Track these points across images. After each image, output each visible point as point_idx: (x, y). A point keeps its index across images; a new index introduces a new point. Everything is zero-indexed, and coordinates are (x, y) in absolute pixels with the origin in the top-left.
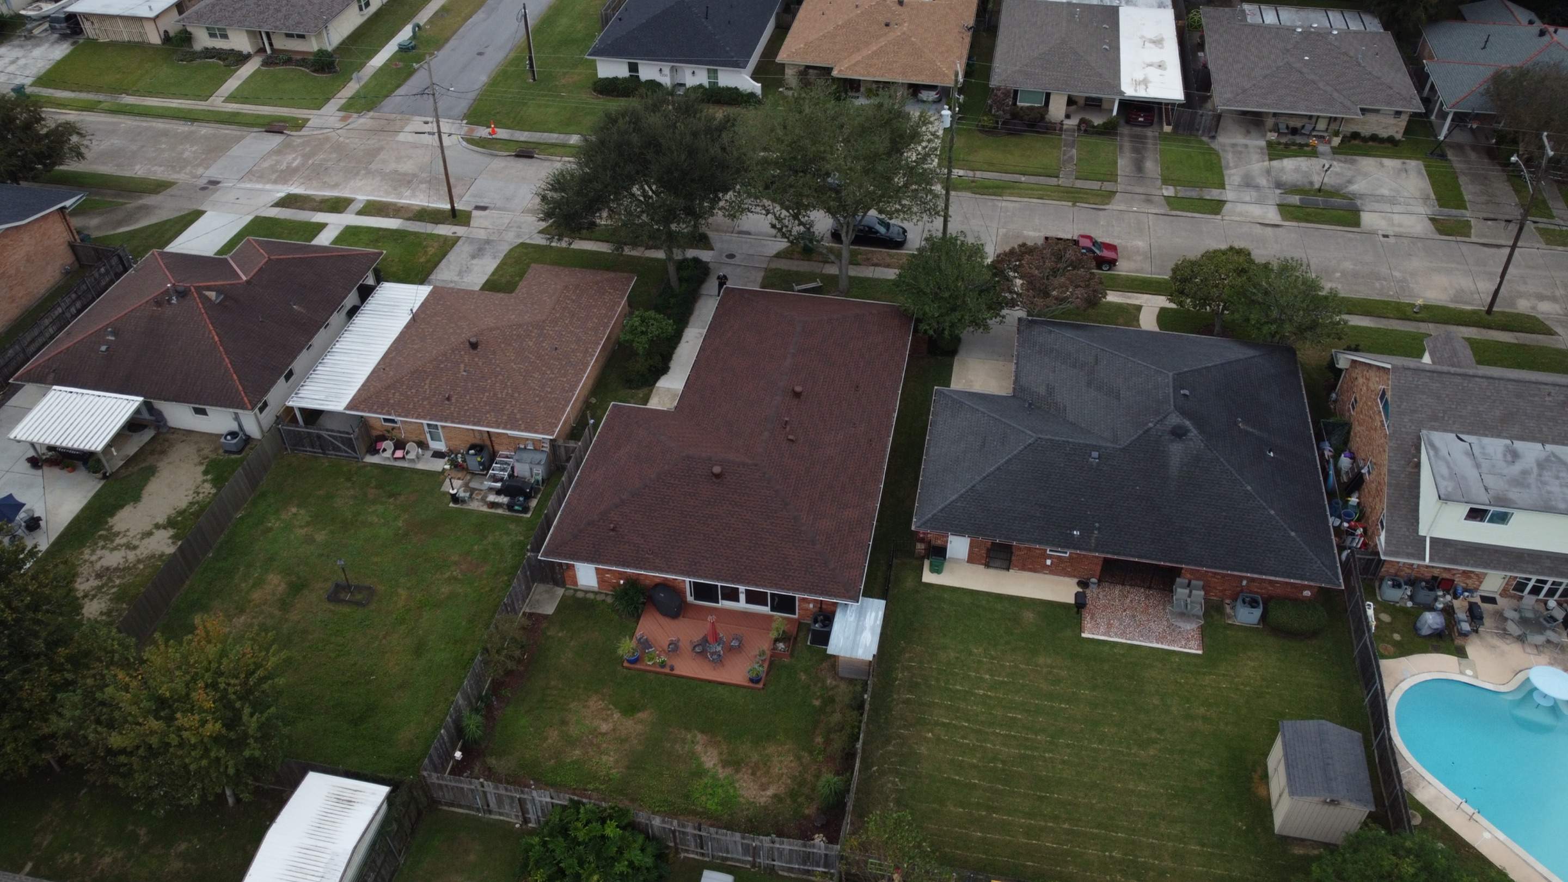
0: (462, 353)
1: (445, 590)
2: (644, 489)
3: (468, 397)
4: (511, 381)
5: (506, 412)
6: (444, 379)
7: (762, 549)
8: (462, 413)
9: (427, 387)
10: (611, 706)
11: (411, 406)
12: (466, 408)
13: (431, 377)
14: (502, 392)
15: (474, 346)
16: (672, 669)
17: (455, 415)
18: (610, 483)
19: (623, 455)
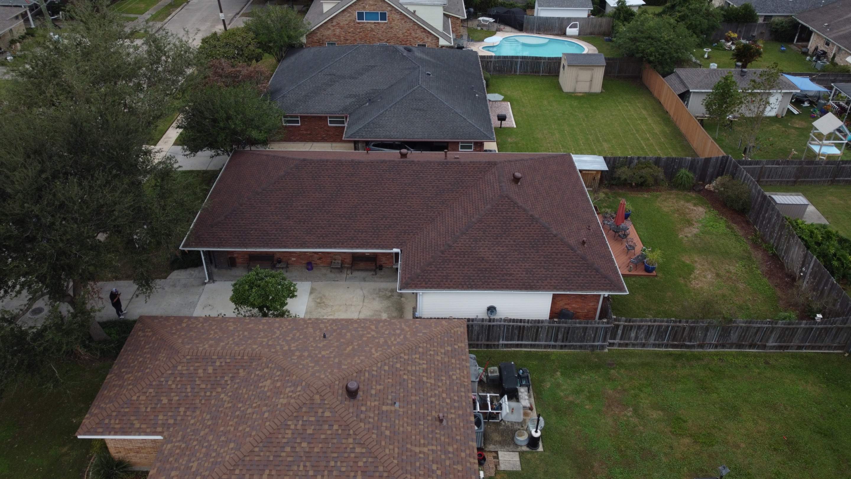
0: (363, 408)
1: (655, 415)
3: (433, 399)
4: (402, 355)
5: (446, 360)
6: (409, 428)
8: (456, 404)
9: (425, 450)
10: (692, 276)
11: (460, 468)
12: (448, 401)
13: (409, 446)
14: (419, 364)
15: (352, 394)
17: (460, 412)
18: (532, 252)
19: (493, 252)
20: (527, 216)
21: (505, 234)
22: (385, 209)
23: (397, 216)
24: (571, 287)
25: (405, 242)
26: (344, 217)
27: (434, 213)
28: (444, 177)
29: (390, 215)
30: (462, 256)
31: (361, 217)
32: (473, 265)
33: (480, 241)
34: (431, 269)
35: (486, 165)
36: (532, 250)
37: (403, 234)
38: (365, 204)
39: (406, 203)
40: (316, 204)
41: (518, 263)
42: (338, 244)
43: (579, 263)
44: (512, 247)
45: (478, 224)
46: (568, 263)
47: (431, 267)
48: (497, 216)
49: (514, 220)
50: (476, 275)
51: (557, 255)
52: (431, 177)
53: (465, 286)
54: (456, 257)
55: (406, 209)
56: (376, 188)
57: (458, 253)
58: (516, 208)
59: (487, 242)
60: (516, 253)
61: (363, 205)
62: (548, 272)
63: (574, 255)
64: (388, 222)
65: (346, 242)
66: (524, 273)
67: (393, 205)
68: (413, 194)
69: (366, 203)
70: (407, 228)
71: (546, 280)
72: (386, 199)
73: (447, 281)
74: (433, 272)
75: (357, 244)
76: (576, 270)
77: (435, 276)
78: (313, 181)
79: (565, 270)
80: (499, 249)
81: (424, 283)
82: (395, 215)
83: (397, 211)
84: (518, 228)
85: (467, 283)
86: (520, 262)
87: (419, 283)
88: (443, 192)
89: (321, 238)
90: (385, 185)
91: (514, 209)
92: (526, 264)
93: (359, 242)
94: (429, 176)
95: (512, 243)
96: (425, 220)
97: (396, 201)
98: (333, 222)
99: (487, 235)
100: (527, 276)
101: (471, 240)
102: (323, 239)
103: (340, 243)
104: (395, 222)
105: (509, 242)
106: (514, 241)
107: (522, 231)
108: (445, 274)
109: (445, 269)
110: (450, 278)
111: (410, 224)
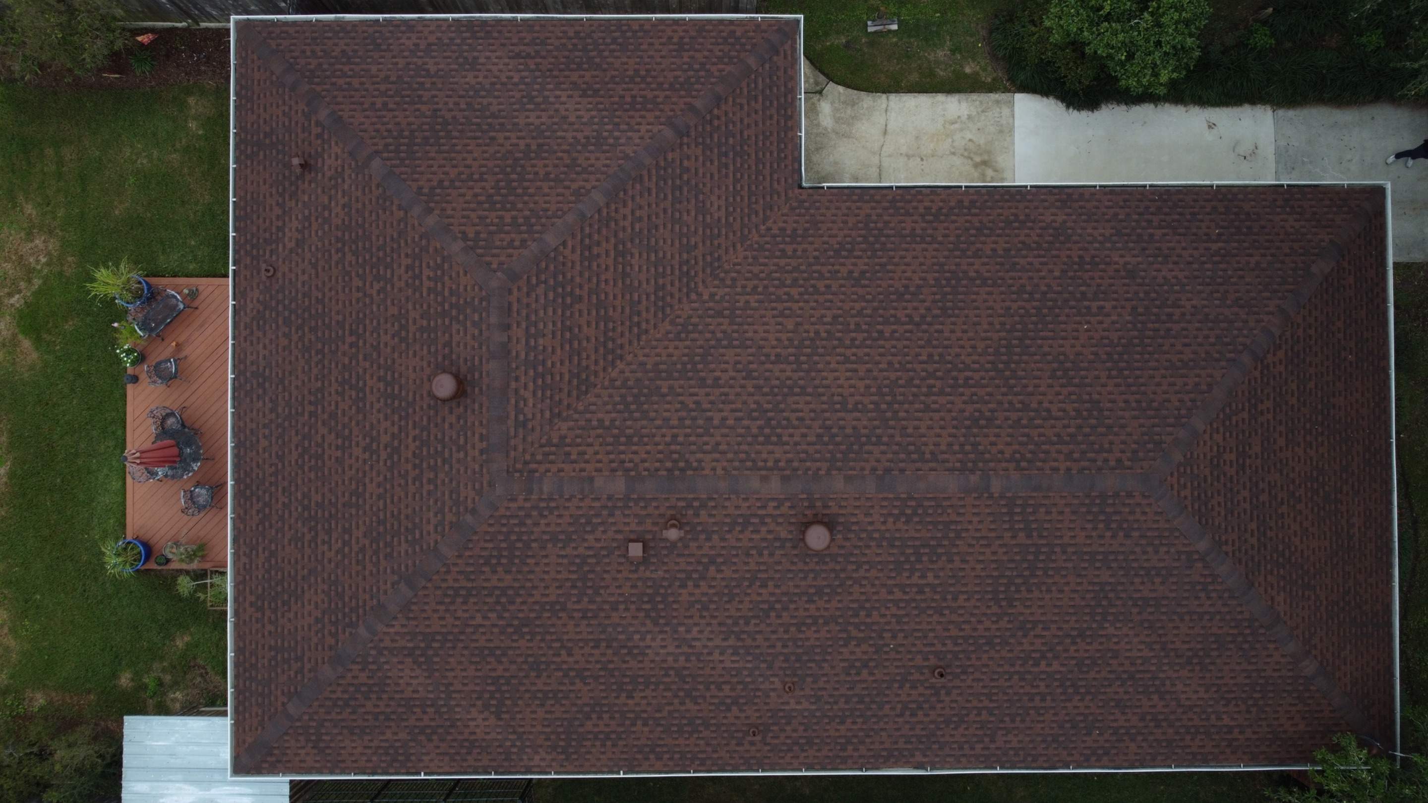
2: (400, 208)
7: (308, 537)
10: (37, 282)
16: (135, 379)
18: (450, 110)
19: (557, 110)
20: (443, 210)
21: (516, 159)
22: (858, 306)
23: (821, 285)
24: (371, 30)
25: (792, 209)
26: (973, 279)
27: (712, 295)
28: (681, 419)
29: (841, 286)
30: (639, 99)
31: (924, 279)
32: (613, 77)
33: (587, 138)
34: (721, 66)
35: (542, 468)
36: (448, 116)
37: (800, 232)
38: (917, 319)
39: (798, 324)
40: (1063, 318)
41: (493, 84)
42: (972, 202)
43: (334, 84)
44: (502, 124)
45: (588, 186)
46: (362, 84)
47: (720, 71)
48: (531, 210)
49: (483, 198)
50: (606, 53)
51: (385, 104)
52: (724, 419)
53: (636, 27)
54: (656, 97)
55: (795, 306)
56: (893, 375)
57: (649, 106)
58: (471, 235)
59: (569, 135)
60: (494, 108)
61: (923, 317)
62: (420, 62)
63: (338, 104)
64: (843, 265)
65: (952, 208)
66: (482, 60)
67: (835, 317)
68: (778, 355)
69: (918, 324)
70: (789, 250)
71: (429, 45)
72: (860, 336)
73: (682, 38)
74: (714, 60)
75: (921, 201)
76: (346, 68)
77: (711, 51)
78: (1096, 397)
79: (374, 69)
80: (539, 117)
81: (738, 34)
82: (828, 287)
83: (821, 299)
84: (476, 177)
85: (629, 34)
86: (487, 86)
87: (751, 34)
88: (684, 364)
89: (1022, 218)
90: (868, 387)
91: (478, 233)
92: (473, 82)
93: (916, 208)
94: (731, 422)
95: (500, 136)
96: (738, 272)
97: (828, 332)
98: (1002, 264)
99: (565, 155)
100: (475, 54)
101: (611, 141)
102: (1016, 215)
103: (966, 204)
104: (823, 265)
105: (506, 138)
106: (493, 139)
107: (466, 166)
108: (685, 54)
109: (686, 67)
110: (671, 47)
111: (782, 262)
